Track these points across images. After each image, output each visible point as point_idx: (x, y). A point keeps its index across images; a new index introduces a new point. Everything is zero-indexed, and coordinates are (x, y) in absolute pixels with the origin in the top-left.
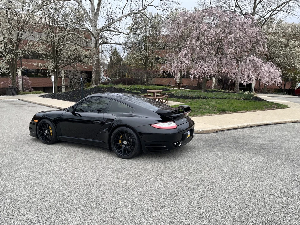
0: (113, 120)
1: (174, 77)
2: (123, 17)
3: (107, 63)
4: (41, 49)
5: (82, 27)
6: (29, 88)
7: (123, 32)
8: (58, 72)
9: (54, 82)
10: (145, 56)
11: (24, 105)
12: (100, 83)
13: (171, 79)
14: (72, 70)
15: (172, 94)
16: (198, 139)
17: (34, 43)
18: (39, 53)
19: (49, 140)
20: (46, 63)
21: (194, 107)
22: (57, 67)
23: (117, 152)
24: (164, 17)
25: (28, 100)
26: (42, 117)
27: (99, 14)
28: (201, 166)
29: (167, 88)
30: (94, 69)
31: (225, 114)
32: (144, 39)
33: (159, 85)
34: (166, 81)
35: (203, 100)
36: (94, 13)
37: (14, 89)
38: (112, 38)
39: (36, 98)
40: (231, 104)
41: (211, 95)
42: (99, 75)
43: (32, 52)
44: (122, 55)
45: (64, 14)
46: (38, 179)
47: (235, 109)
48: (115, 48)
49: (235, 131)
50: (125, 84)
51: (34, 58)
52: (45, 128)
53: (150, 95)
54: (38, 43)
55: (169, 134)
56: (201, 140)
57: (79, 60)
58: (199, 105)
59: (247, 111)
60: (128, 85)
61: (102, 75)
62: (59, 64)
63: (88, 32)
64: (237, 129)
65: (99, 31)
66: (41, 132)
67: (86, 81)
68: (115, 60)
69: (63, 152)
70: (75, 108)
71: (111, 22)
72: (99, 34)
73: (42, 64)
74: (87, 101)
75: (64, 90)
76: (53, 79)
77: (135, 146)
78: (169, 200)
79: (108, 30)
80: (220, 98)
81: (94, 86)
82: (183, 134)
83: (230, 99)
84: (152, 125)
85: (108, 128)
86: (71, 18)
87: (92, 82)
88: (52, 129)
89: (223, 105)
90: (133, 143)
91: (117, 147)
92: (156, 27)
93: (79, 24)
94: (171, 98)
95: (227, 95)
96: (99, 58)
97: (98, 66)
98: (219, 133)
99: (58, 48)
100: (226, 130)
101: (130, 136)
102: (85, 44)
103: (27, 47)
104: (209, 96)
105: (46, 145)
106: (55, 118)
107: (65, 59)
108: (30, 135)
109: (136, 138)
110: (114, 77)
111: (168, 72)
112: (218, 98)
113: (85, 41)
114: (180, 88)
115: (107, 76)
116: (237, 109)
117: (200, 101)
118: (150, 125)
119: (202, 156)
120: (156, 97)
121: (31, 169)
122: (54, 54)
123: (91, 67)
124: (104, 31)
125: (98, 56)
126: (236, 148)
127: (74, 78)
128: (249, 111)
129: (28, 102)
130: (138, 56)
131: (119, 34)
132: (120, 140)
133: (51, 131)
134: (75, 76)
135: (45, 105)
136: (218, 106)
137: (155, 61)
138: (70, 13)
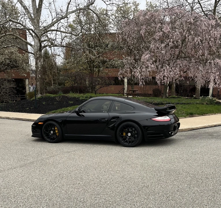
0: (119, 117)
2: (68, 13)
23: (123, 142)
26: (47, 119)
27: (41, 11)
30: (39, 76)
36: (35, 10)
40: (196, 108)
41: (174, 101)
49: (206, 129)
50: (77, 93)
59: (213, 114)
60: (80, 93)
64: (208, 128)
66: (47, 133)
80: (184, 104)
81: (39, 95)
82: (174, 126)
83: (194, 104)
84: (152, 119)
87: (37, 91)
89: (189, 109)
90: (137, 134)
91: (122, 138)
95: (190, 101)
97: (43, 73)
98: (193, 131)
100: (199, 129)
112: (182, 104)
116: (203, 112)
118: (150, 119)
128: (215, 114)
136: (185, 110)
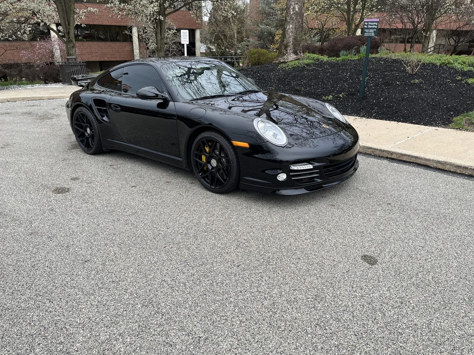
8: (163, 24)
37: (79, 67)
62: (168, 4)
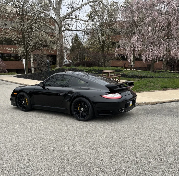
0: (73, 92)
1: (128, 60)
2: (83, 5)
3: (69, 47)
4: (14, 36)
5: (47, 16)
6: (5, 70)
7: (82, 19)
8: (28, 56)
9: (25, 64)
10: (102, 41)
11: (2, 84)
12: (63, 66)
13: (125, 61)
14: (40, 54)
15: (124, 74)
16: (140, 109)
17: (7, 31)
18: (11, 39)
19: (26, 108)
20: (18, 48)
21: (141, 84)
22: (27, 52)
23: (76, 116)
24: (119, 4)
25: (5, 80)
26: (20, 90)
27: (61, 3)
28: (138, 126)
29: (120, 69)
30: (58, 53)
31: (167, 90)
32: (101, 25)
33: (115, 67)
34: (121, 63)
35: (150, 79)
36: (57, 3)
38: (73, 25)
39: (11, 78)
40: (173, 82)
41: (157, 75)
42: (62, 58)
43: (6, 38)
44: (82, 40)
45: (32, 4)
46: (21, 132)
47: (176, 86)
48: (76, 34)
50: (84, 66)
51: (7, 44)
52: (23, 99)
53: (105, 75)
54: (11, 30)
55: (115, 103)
56: (143, 110)
57: (45, 45)
58: (146, 83)
60: (87, 66)
61: (65, 59)
62: (29, 49)
63: (52, 20)
65: (62, 19)
66: (19, 102)
67: (51, 64)
68: (76, 45)
69: (36, 117)
70: (44, 83)
71: (72, 10)
72: (62, 22)
73: (14, 49)
74: (53, 79)
75: (33, 72)
76: (24, 61)
77: (90, 112)
78: (111, 145)
79: (69, 18)
80: (165, 78)
81: (58, 67)
82: (126, 103)
83: (173, 78)
84: (102, 96)
85: (69, 99)
86: (38, 7)
87: (57, 64)
88: (27, 100)
89: (166, 83)
90: (88, 109)
91: (76, 112)
92: (112, 14)
93: (45, 13)
94: (123, 77)
95: (172, 75)
96: (62, 43)
97: (61, 51)
98: (158, 104)
99: (27, 35)
100: (165, 103)
101: (86, 104)
102: (50, 31)
103: (2, 34)
104: (156, 76)
105: (24, 112)
106: (30, 92)
107: (34, 45)
108: (12, 104)
109: (90, 106)
110: (76, 60)
111: (122, 55)
112: (163, 78)
113: (50, 28)
114: (133, 70)
115: (69, 59)
116: (177, 86)
117: (147, 80)
118: (100, 96)
119: (140, 120)
120: (110, 76)
121: (15, 127)
122: (24, 40)
123: (55, 51)
124: (66, 19)
125: (61, 41)
126: (169, 115)
127: (41, 61)
129: (5, 81)
130: (96, 41)
131: (79, 21)
132: (78, 108)
133: (27, 102)
134: (42, 59)
135: (19, 83)
136: (162, 84)
137: (111, 46)
138: (37, 3)
